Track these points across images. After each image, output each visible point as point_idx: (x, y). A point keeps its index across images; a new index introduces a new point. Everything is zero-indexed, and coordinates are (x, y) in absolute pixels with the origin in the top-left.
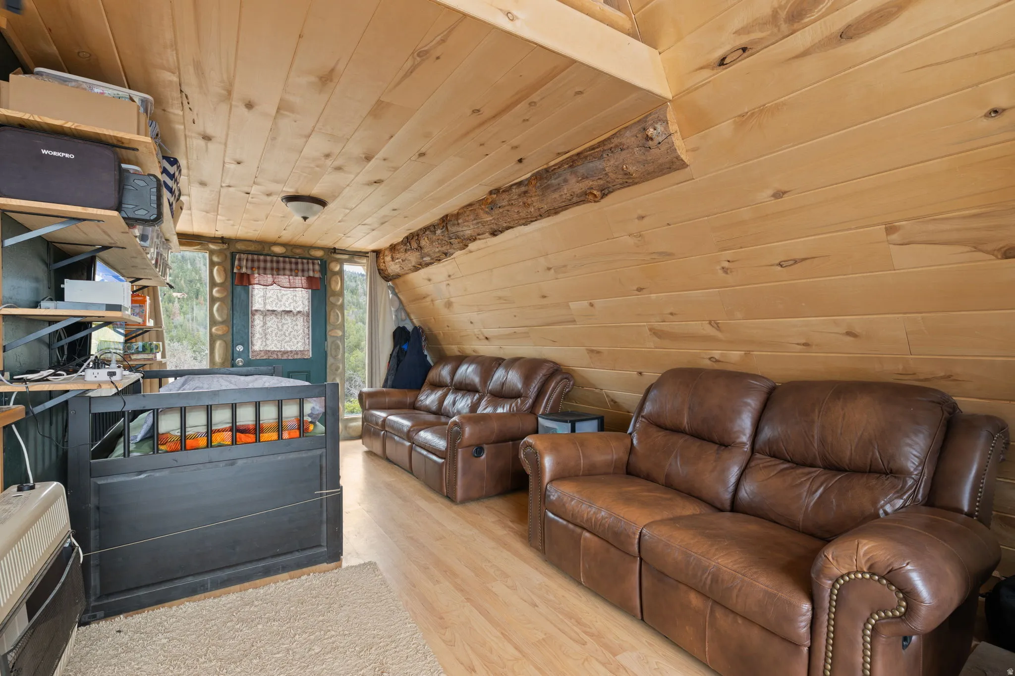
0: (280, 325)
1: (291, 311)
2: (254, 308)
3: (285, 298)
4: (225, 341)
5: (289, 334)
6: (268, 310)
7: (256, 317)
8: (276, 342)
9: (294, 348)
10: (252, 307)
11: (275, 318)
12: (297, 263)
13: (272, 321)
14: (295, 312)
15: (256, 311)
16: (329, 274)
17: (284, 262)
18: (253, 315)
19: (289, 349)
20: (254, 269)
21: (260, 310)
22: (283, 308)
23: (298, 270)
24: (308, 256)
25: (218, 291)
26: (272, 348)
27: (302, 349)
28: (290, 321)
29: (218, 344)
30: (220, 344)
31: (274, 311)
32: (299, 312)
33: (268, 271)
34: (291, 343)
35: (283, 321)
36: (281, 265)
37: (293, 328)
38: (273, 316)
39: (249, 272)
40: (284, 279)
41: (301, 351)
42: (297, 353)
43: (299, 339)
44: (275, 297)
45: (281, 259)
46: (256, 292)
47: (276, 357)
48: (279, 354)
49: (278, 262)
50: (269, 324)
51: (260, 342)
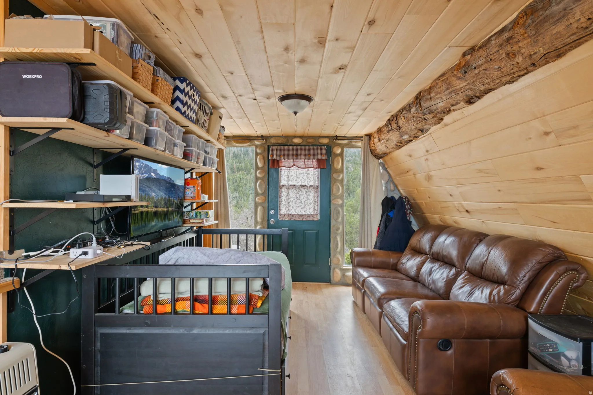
0: (298, 195)
1: (306, 185)
2: (281, 184)
3: (302, 175)
4: (263, 207)
5: (304, 202)
6: (290, 185)
7: (283, 190)
8: (295, 208)
9: (307, 213)
10: (280, 183)
11: (295, 191)
12: (309, 150)
13: (293, 193)
14: (308, 186)
15: (283, 185)
16: (333, 156)
17: (301, 149)
18: (281, 188)
19: (304, 213)
20: (281, 156)
21: (285, 185)
22: (300, 183)
23: (310, 155)
24: (318, 144)
25: (259, 173)
26: (292, 212)
27: (313, 214)
28: (305, 192)
29: (259, 209)
30: (260, 209)
31: (294, 185)
32: (311, 186)
33: (291, 157)
34: (305, 209)
35: (300, 193)
36: (299, 152)
37: (307, 198)
38: (294, 189)
39: (278, 158)
40: (301, 162)
41: (312, 215)
42: (309, 216)
43: (311, 206)
44: (295, 175)
45: (299, 147)
46: (283, 172)
47: (295, 219)
48: (297, 216)
49: (297, 150)
50: (291, 195)
51: (285, 207)
